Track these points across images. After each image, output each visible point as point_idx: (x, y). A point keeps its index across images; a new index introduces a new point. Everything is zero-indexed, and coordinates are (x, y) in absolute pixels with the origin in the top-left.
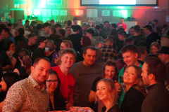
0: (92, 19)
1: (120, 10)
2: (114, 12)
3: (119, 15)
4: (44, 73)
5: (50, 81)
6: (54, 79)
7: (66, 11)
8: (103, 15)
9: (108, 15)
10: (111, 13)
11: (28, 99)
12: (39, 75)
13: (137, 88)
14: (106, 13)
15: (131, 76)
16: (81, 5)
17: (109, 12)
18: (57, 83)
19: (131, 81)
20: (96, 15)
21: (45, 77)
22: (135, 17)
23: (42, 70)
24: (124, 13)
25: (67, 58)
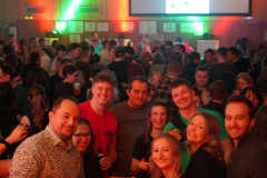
0: (147, 36)
1: (192, 22)
2: (183, 25)
3: (190, 31)
4: (70, 122)
5: (79, 135)
6: (85, 132)
7: (107, 24)
8: (165, 30)
9: (173, 30)
10: (178, 27)
11: (47, 165)
12: (62, 126)
13: (209, 150)
14: (169, 28)
15: (199, 131)
16: (130, 15)
17: (174, 25)
18: (89, 138)
19: (198, 139)
20: (154, 31)
21: (72, 128)
22: (216, 33)
23: (67, 117)
24: (198, 28)
25: (101, 88)
